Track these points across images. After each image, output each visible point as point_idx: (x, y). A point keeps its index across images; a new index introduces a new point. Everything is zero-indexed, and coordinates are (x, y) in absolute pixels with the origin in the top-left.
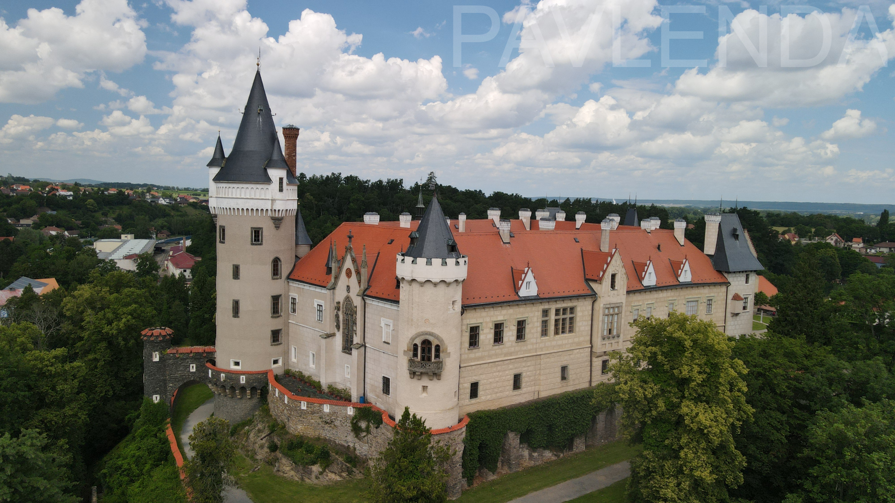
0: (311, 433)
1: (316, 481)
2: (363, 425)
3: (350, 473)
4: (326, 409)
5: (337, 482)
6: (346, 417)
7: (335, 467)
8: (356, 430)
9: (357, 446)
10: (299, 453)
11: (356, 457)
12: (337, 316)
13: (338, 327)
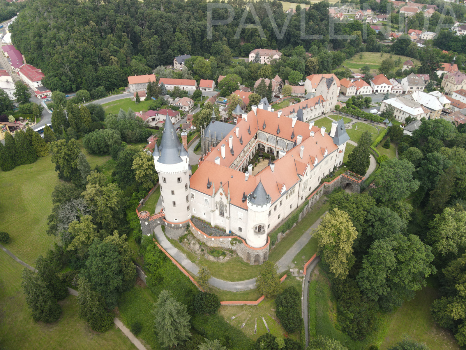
0: (216, 246)
1: (222, 261)
2: (234, 242)
3: (232, 256)
4: (221, 239)
5: (229, 259)
6: (229, 241)
7: (227, 256)
8: (232, 244)
9: (232, 248)
10: (215, 254)
11: (232, 250)
12: (216, 206)
13: (217, 208)
